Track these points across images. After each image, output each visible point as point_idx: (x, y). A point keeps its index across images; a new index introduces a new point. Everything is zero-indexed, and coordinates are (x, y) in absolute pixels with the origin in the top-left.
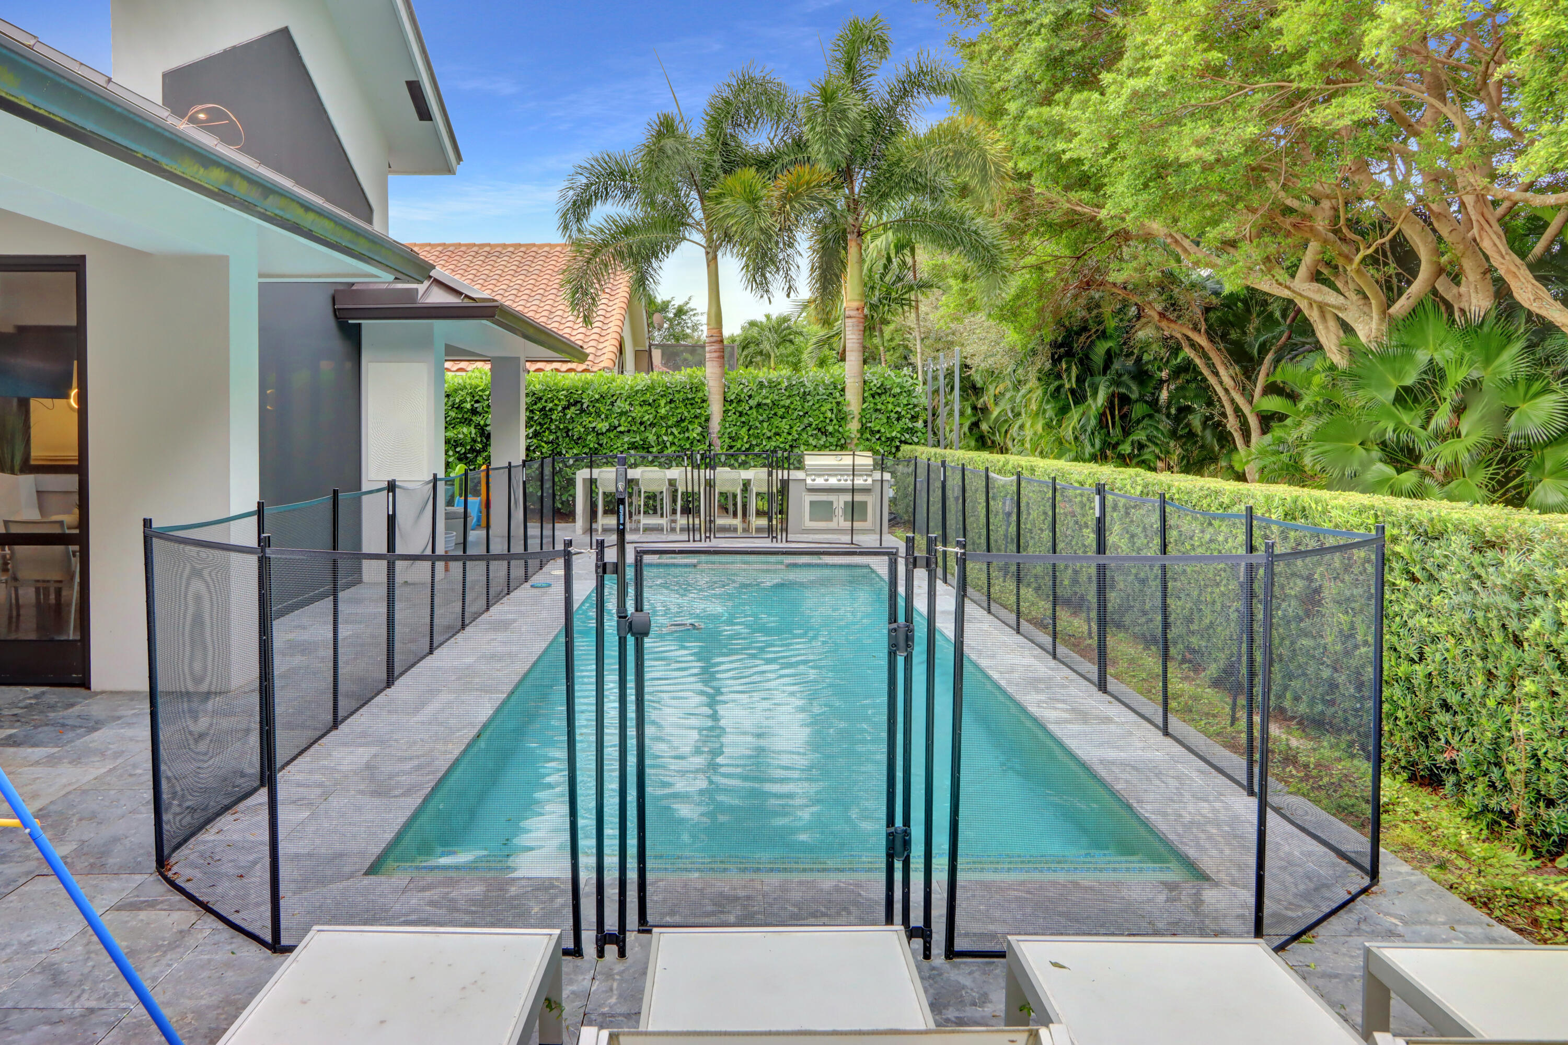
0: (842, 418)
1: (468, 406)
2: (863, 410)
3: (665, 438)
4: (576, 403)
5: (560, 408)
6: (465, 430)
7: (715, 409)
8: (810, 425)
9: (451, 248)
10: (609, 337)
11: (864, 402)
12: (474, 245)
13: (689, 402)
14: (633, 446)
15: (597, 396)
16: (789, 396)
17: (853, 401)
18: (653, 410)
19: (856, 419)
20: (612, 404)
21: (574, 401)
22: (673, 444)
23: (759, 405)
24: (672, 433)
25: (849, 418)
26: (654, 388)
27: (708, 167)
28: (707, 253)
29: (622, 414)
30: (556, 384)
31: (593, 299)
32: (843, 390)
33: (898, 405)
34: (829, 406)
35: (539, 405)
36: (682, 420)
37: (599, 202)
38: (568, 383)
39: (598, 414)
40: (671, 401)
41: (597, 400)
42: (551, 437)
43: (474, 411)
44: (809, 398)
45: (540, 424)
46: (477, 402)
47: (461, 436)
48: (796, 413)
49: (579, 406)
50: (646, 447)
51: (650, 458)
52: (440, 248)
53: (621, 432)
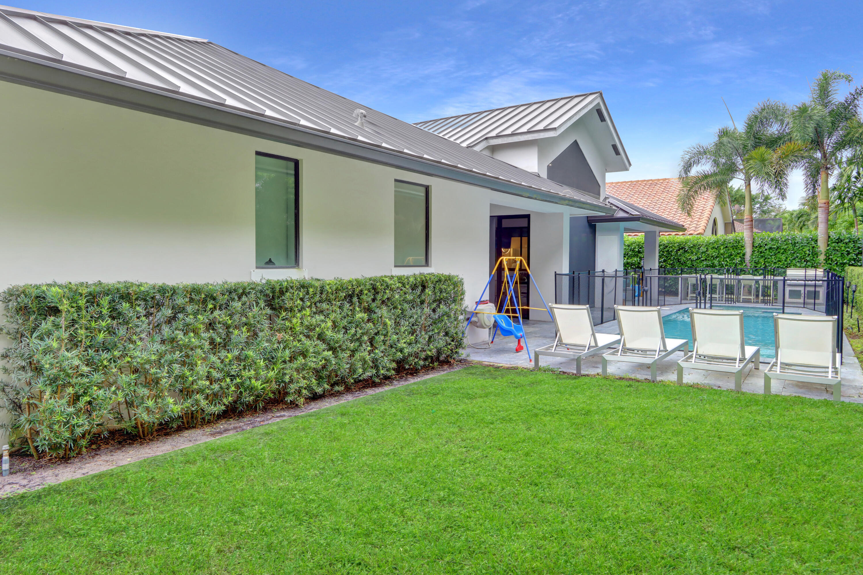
0: (815, 254)
1: (637, 250)
2: (827, 250)
3: (723, 263)
4: (682, 249)
5: (675, 250)
6: (635, 259)
7: (748, 250)
8: (797, 257)
9: (634, 183)
10: (703, 219)
11: (828, 245)
12: (645, 181)
13: (735, 247)
14: (707, 266)
15: (692, 245)
16: (787, 244)
17: (822, 246)
18: (717, 251)
19: (823, 254)
20: (699, 248)
21: (681, 247)
22: (726, 265)
23: (771, 248)
24: (726, 261)
25: (819, 254)
26: (718, 241)
27: (745, 146)
28: (745, 183)
29: (703, 253)
30: (673, 241)
31: (692, 206)
32: (817, 241)
33: (848, 248)
34: (808, 248)
35: (666, 249)
36: (731, 255)
37: (695, 165)
38: (679, 240)
39: (692, 253)
40: (726, 247)
41: (692, 247)
42: (671, 262)
43: (639, 252)
44: (797, 245)
45: (667, 257)
46: (640, 248)
47: (634, 261)
48: (790, 252)
49: (684, 250)
50: (713, 266)
51: (716, 271)
52: (629, 183)
53: (703, 260)
